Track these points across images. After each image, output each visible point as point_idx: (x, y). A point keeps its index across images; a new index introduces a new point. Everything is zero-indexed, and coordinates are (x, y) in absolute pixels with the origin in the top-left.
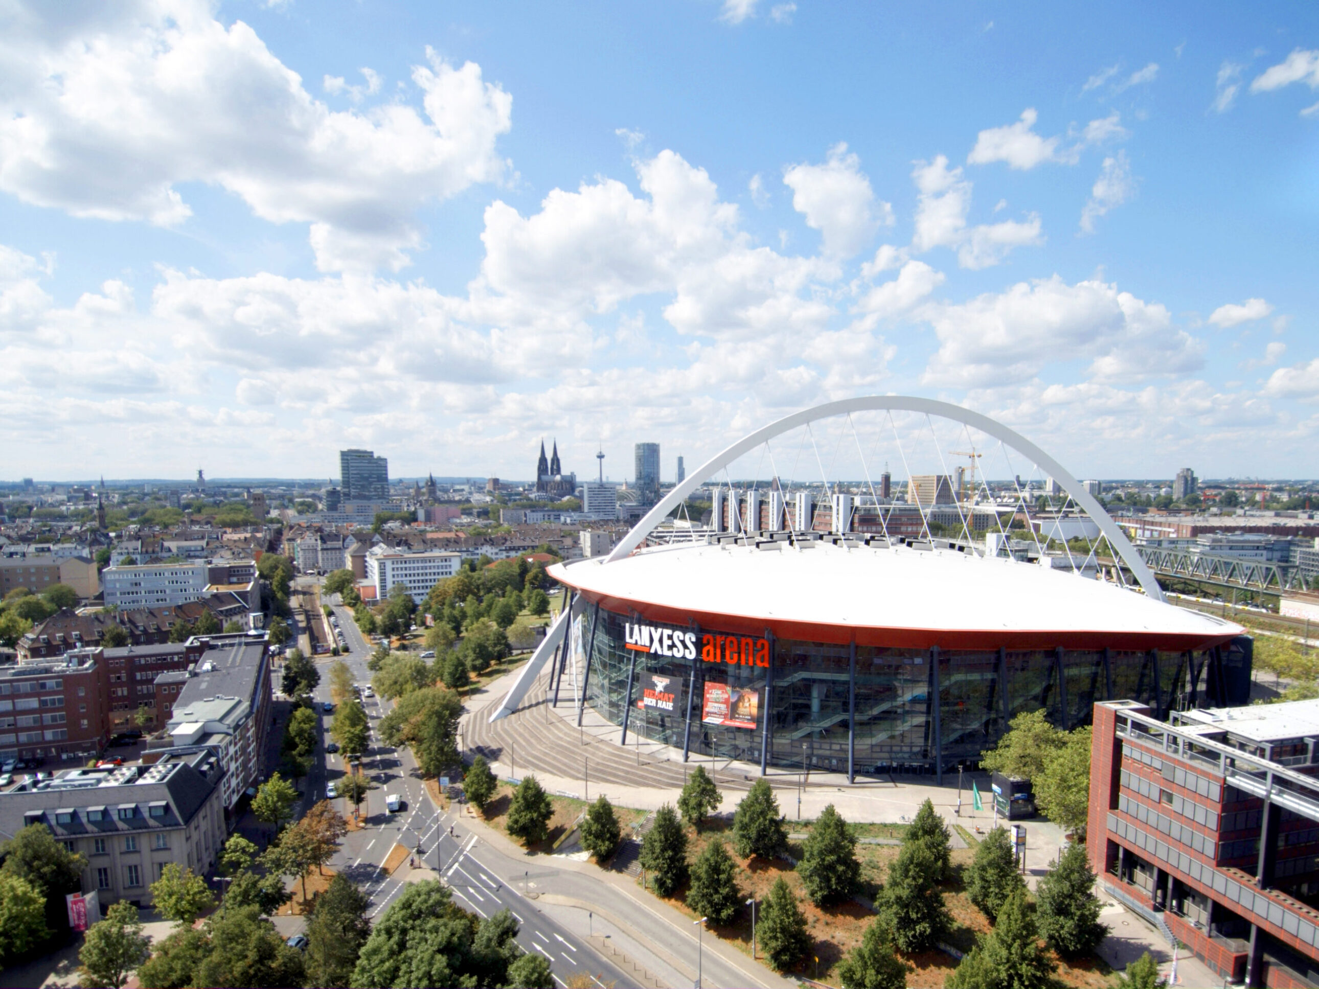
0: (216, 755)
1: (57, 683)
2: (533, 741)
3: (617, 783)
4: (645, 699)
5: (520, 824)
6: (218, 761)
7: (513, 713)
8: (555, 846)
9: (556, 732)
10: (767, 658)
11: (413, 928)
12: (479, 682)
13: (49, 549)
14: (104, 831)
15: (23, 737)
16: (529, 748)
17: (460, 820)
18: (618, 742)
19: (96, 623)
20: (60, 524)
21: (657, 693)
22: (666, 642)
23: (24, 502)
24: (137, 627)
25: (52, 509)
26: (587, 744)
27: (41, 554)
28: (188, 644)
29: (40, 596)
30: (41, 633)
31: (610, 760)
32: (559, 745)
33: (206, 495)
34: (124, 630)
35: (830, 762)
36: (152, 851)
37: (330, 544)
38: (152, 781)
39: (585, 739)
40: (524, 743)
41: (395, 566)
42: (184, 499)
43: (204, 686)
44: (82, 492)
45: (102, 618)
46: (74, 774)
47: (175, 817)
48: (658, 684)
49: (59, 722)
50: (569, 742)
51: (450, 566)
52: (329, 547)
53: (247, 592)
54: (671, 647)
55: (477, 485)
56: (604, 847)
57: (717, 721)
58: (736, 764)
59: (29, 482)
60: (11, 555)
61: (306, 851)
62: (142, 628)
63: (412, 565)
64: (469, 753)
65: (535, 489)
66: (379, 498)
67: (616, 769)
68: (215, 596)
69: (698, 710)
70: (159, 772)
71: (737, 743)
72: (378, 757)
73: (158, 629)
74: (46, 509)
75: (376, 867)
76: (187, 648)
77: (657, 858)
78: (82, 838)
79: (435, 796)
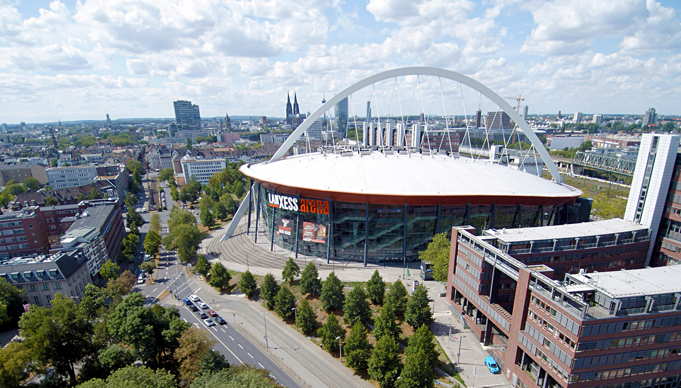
0: (83, 251)
1: (19, 223)
2: (234, 249)
3: (265, 267)
4: (280, 230)
5: (216, 282)
6: (83, 254)
7: (230, 237)
8: (232, 291)
9: (245, 246)
10: (328, 210)
11: (129, 309)
12: (221, 224)
13: (27, 160)
14: (32, 281)
15: (9, 247)
16: (232, 253)
17: (196, 281)
18: (270, 250)
19: (42, 195)
20: (36, 147)
21: (284, 228)
22: (286, 203)
23: (20, 136)
24: (62, 197)
25: (34, 139)
26: (256, 251)
27: (24, 163)
28: (79, 204)
29: (21, 184)
30: (16, 202)
31: (264, 258)
32: (245, 251)
33: (112, 129)
34: (56, 199)
35: (359, 258)
36: (54, 289)
37: (165, 155)
38: (50, 261)
39: (256, 248)
40: (231, 251)
41: (192, 166)
42: (100, 131)
43: (82, 223)
44: (50, 129)
45: (44, 193)
46: (18, 259)
47: (60, 274)
48: (284, 223)
49: (24, 240)
50: (249, 250)
51: (220, 166)
52: (164, 156)
53: (115, 180)
54: (287, 206)
55: (254, 120)
56: (248, 291)
57: (309, 240)
58: (319, 259)
59: (23, 124)
60: (9, 164)
61: (117, 289)
62: (64, 198)
63: (200, 166)
64: (207, 255)
65: (286, 123)
66: (197, 129)
67: (266, 261)
68: (99, 182)
69: (301, 236)
70: (54, 257)
71: (320, 250)
72: (168, 256)
73: (72, 198)
74: (32, 139)
75: (154, 298)
76: (79, 206)
77: (266, 294)
78: (24, 284)
79: (187, 272)
